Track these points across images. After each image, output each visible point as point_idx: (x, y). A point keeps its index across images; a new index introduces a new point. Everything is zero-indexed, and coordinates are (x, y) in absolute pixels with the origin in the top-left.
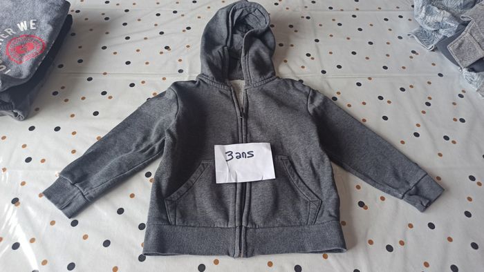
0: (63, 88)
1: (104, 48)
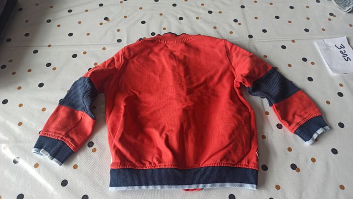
1: (49, 21)
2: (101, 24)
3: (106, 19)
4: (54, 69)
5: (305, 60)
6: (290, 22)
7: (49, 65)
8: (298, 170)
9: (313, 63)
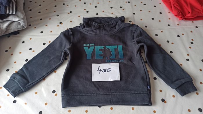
0: (10, 48)
2: (58, 26)
3: (61, 23)
4: (34, 51)
5: (168, 42)
6: (160, 21)
7: (30, 49)
8: (166, 102)
9: (172, 43)
